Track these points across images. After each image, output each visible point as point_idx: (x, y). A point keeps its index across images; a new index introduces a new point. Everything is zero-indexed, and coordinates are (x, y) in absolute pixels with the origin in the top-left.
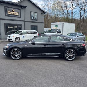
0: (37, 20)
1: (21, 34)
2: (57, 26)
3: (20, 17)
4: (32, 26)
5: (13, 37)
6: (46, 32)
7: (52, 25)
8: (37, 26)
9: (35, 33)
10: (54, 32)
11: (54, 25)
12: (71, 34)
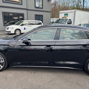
0: (42, 8)
1: (22, 25)
2: (67, 14)
3: (22, 4)
4: (36, 15)
5: (12, 28)
6: (53, 23)
7: (60, 14)
8: (42, 16)
9: (40, 24)
10: (62, 23)
11: (64, 14)
12: (85, 24)
